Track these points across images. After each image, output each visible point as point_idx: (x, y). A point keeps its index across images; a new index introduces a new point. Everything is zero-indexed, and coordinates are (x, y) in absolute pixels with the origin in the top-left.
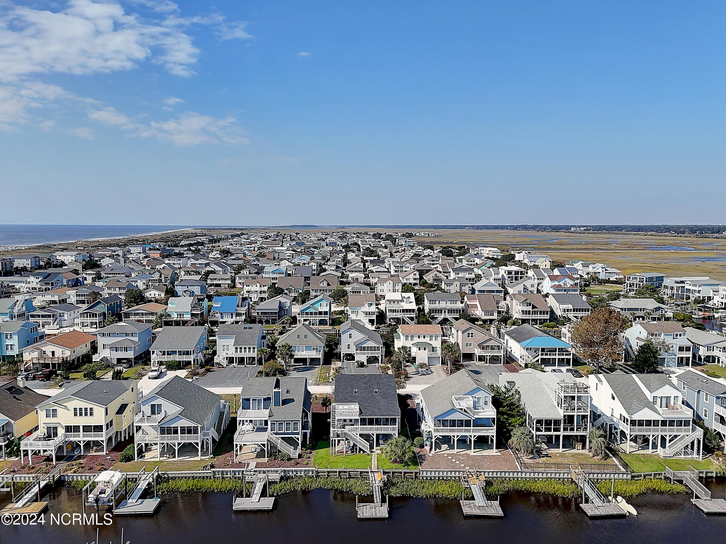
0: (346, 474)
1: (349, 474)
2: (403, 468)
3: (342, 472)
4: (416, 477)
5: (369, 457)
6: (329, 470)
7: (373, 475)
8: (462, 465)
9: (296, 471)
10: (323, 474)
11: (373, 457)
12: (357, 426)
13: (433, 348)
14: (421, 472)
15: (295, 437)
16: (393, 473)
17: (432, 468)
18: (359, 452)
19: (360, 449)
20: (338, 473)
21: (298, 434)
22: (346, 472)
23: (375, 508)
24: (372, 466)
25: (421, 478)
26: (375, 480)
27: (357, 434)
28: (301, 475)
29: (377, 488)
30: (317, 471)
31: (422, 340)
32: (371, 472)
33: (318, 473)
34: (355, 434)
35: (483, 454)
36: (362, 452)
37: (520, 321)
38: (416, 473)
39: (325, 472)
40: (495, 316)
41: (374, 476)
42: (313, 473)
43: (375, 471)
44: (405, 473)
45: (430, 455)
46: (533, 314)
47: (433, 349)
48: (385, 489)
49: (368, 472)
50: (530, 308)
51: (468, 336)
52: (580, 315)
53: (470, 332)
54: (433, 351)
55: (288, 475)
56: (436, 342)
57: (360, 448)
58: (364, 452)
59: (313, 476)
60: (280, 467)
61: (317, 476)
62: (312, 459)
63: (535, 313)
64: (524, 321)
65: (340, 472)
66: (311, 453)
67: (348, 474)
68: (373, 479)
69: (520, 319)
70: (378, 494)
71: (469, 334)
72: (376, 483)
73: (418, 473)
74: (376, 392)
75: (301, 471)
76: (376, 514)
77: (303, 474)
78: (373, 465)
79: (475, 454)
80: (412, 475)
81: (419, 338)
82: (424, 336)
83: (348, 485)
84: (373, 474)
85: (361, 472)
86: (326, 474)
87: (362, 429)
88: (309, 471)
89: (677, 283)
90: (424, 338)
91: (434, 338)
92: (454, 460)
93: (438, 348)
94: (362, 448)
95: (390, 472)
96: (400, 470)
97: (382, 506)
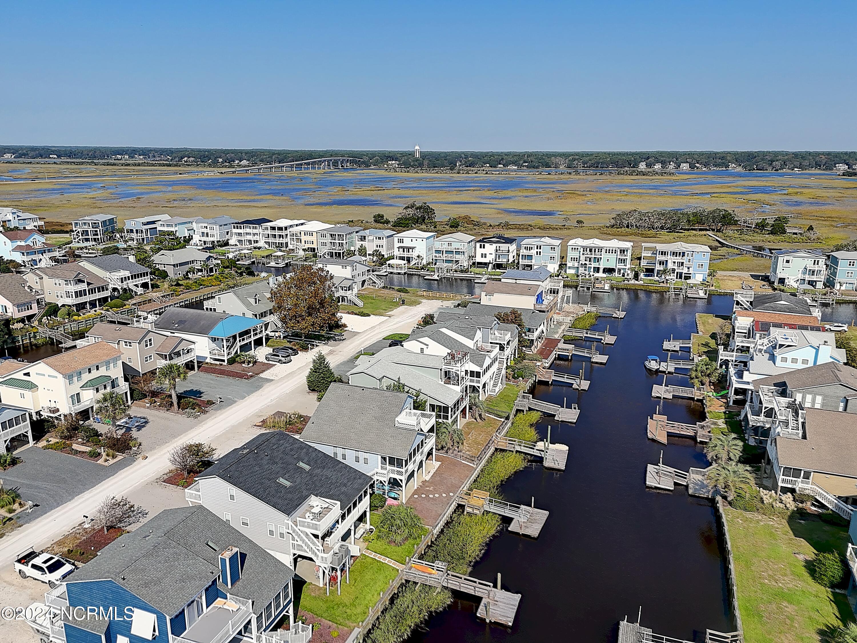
8: (444, 495)
11: (371, 556)
13: (113, 381)
31: (95, 374)
37: (75, 309)
40: (35, 309)
46: (89, 294)
50: (83, 286)
51: (147, 346)
52: (139, 283)
54: (113, 386)
63: (92, 291)
64: (81, 307)
69: (73, 305)
74: (304, 466)
78: (390, 564)
79: (429, 477)
81: (90, 372)
82: (97, 367)
89: (145, 225)
90: (98, 369)
91: (112, 365)
92: (431, 496)
93: (120, 378)
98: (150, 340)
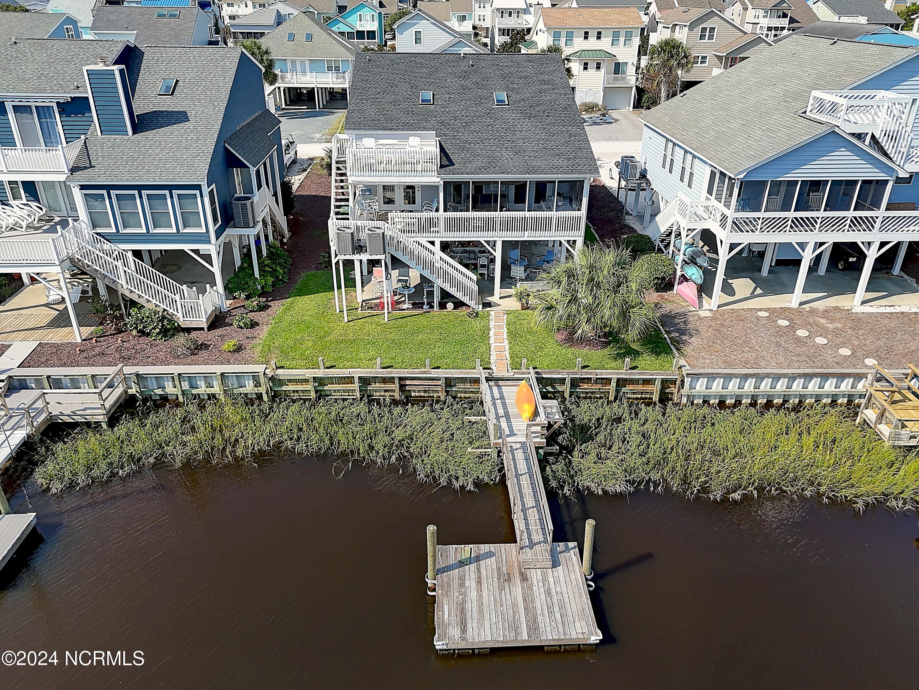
0: (389, 386)
1: (402, 387)
2: (613, 364)
3: (375, 379)
4: (664, 398)
5: (477, 324)
6: (321, 373)
7: (497, 395)
8: (845, 352)
9: (191, 379)
10: (299, 387)
11: (492, 324)
12: (433, 214)
13: (617, 65)
14: (687, 380)
15: (196, 252)
16: (575, 383)
17: (727, 364)
18: (442, 306)
19: (446, 296)
20: (356, 386)
21: (204, 239)
22: (391, 380)
23: (524, 578)
24: (493, 359)
25: (684, 400)
26: (507, 416)
27: (433, 243)
28: (210, 391)
29: (519, 455)
30: (272, 379)
31: (592, 43)
32: (488, 380)
33: (281, 383)
34: (424, 241)
35: (898, 309)
36: (450, 306)
38: (665, 383)
39: (306, 381)
41: (502, 398)
42: (257, 385)
43: (506, 375)
44: (621, 383)
45: (702, 314)
47: (618, 68)
48: (551, 454)
49: (476, 381)
51: (702, 37)
53: (707, 25)
54: (616, 72)
55: (159, 392)
56: (627, 49)
57: (443, 291)
58: (459, 304)
59: (259, 397)
60: (126, 360)
61: (275, 396)
62: (263, 332)
65: (365, 381)
66: (263, 308)
67: (396, 386)
68: (501, 412)
70: (527, 491)
71: (704, 30)
72: (512, 434)
73: (674, 382)
74: (500, 102)
75: (207, 378)
76: (533, 627)
77: (217, 389)
78: (493, 353)
79: (867, 309)
80: (648, 388)
81: (586, 38)
82: (599, 33)
83: (399, 434)
84: (495, 389)
85: (449, 382)
86: (309, 387)
87: (452, 225)
88: (239, 376)
90: (599, 38)
91: (622, 40)
92: (802, 333)
93: (629, 64)
94: (453, 291)
95: (562, 381)
96: (604, 374)
97: (555, 564)
98: (712, 29)
